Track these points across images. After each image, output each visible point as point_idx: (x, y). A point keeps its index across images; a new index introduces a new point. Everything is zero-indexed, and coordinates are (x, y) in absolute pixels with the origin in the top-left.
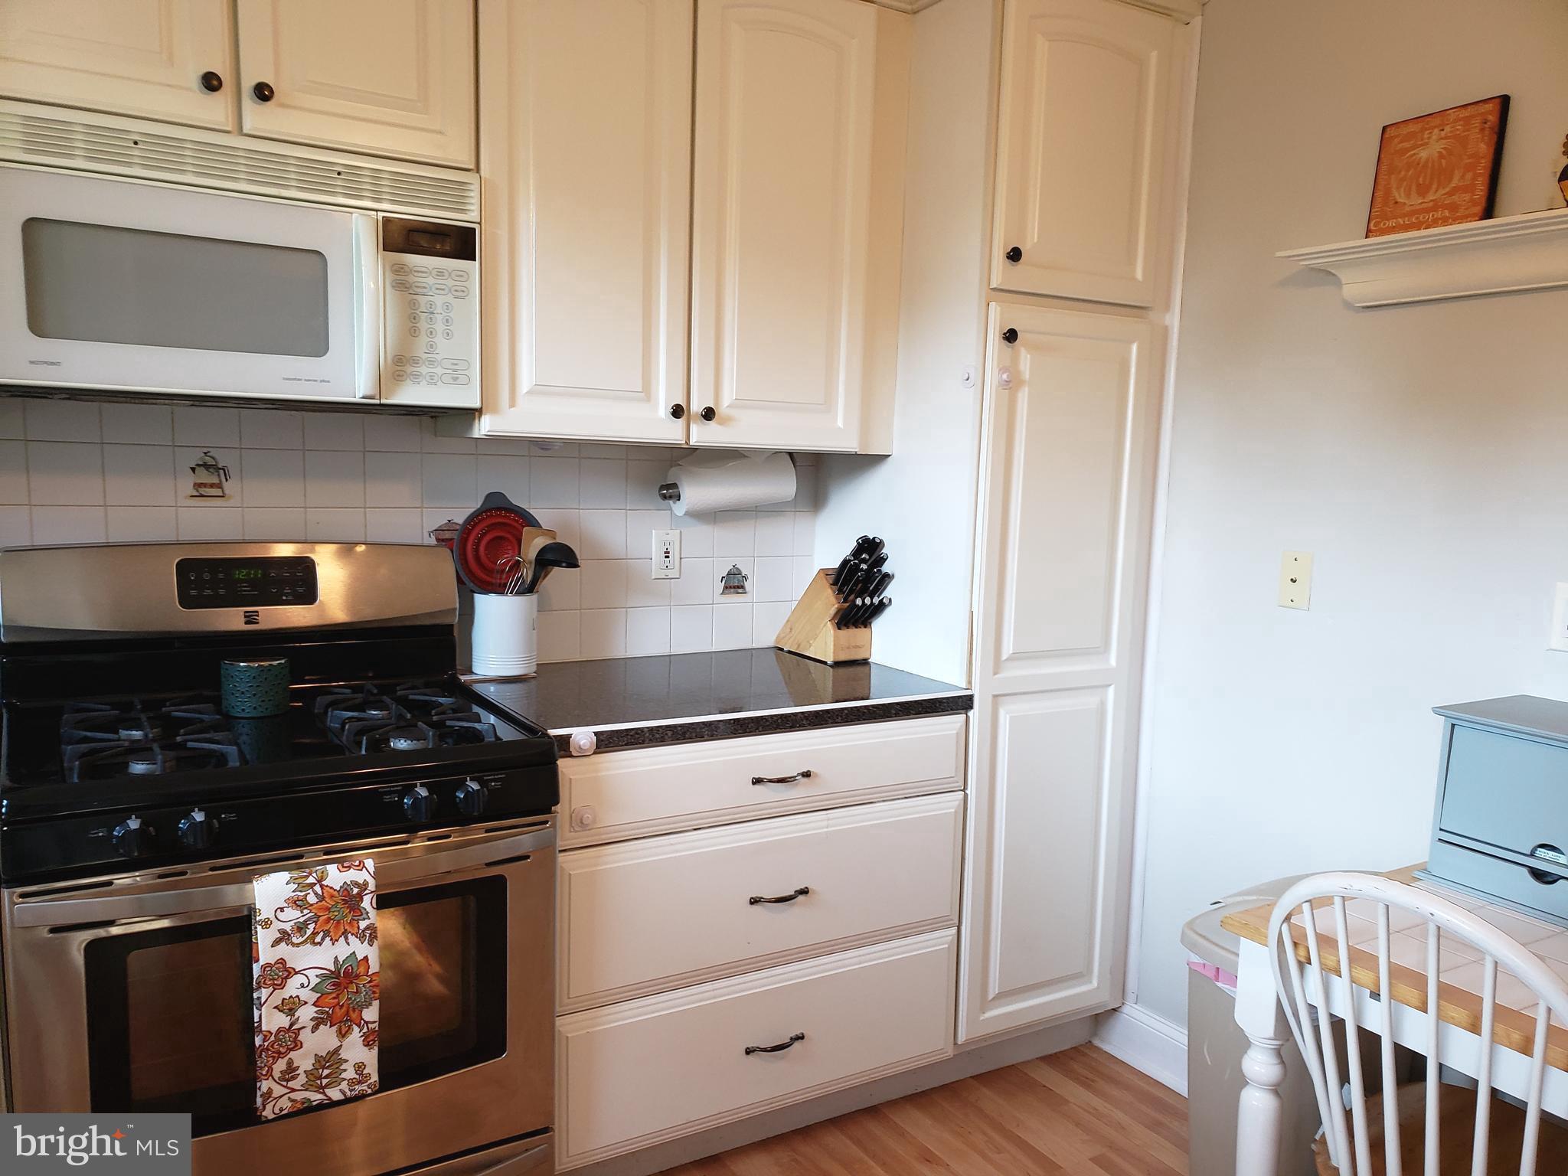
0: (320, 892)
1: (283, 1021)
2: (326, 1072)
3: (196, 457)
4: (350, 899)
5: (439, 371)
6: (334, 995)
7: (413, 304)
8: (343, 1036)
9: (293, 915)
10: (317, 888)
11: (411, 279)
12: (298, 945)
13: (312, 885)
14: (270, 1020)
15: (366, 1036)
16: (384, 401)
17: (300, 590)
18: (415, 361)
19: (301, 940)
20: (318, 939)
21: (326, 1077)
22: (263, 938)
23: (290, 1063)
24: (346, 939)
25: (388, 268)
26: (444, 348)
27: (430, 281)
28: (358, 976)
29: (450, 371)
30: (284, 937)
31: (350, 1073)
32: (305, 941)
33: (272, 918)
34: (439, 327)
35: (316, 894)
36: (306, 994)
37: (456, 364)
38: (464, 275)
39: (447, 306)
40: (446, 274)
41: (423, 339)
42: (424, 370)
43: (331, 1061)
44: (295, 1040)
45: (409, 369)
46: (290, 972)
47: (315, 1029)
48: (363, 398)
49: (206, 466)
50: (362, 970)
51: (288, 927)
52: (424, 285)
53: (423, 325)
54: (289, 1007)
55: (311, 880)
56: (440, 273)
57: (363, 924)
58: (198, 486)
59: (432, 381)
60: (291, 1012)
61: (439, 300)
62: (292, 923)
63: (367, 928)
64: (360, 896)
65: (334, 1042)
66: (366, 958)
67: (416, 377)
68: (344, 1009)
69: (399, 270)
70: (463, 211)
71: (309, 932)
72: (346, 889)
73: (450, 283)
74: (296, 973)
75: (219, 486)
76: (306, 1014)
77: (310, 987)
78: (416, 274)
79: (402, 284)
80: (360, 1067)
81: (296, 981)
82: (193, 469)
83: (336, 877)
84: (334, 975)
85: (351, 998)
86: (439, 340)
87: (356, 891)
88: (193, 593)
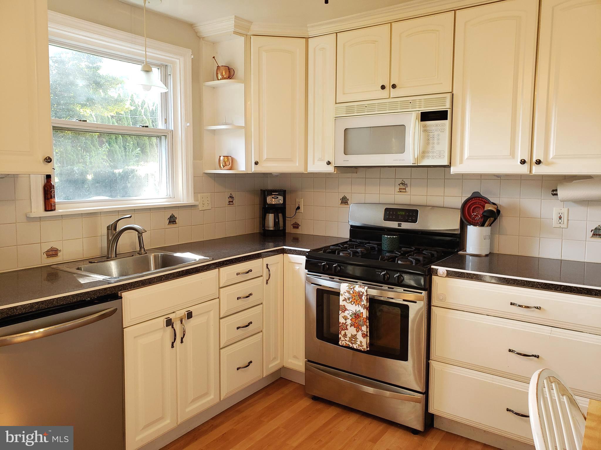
0: (353, 291)
1: (344, 322)
2: (353, 340)
3: (400, 181)
4: (360, 295)
5: (435, 154)
6: (355, 319)
7: (428, 136)
8: (357, 332)
9: (347, 294)
10: (353, 290)
11: (428, 128)
12: (348, 303)
13: (352, 289)
14: (341, 320)
15: (363, 334)
16: (419, 165)
17: (414, 219)
18: (428, 152)
19: (348, 302)
20: (352, 303)
21: (353, 341)
22: (341, 298)
23: (345, 333)
24: (358, 306)
25: (421, 127)
26: (437, 148)
27: (434, 128)
28: (360, 317)
29: (438, 154)
30: (345, 300)
31: (359, 343)
32: (349, 303)
33: (343, 294)
34: (436, 141)
35: (352, 291)
36: (349, 316)
37: (440, 152)
38: (444, 125)
39: (438, 135)
40: (439, 125)
41: (431, 145)
42: (430, 154)
43: (354, 337)
44: (346, 327)
45: (426, 155)
46: (346, 310)
47: (351, 326)
48: (412, 164)
49: (402, 184)
50: (361, 315)
51: (346, 297)
52: (432, 130)
53: (431, 141)
54: (346, 318)
55: (352, 287)
56: (437, 125)
57: (362, 303)
58: (400, 189)
59: (433, 157)
60: (346, 320)
61: (436, 133)
62: (347, 297)
63: (363, 305)
64: (362, 295)
65: (355, 333)
66: (362, 312)
67: (428, 157)
68: (357, 324)
69: (425, 126)
70: (444, 106)
71: (350, 301)
72: (359, 292)
73: (439, 128)
74: (347, 310)
75: (405, 189)
76: (349, 322)
77: (350, 315)
78: (430, 127)
79: (425, 130)
80: (361, 342)
81: (347, 312)
82: (399, 184)
83: (357, 288)
84: (355, 314)
85: (358, 322)
86: (435, 145)
87: (361, 294)
88: (387, 217)
